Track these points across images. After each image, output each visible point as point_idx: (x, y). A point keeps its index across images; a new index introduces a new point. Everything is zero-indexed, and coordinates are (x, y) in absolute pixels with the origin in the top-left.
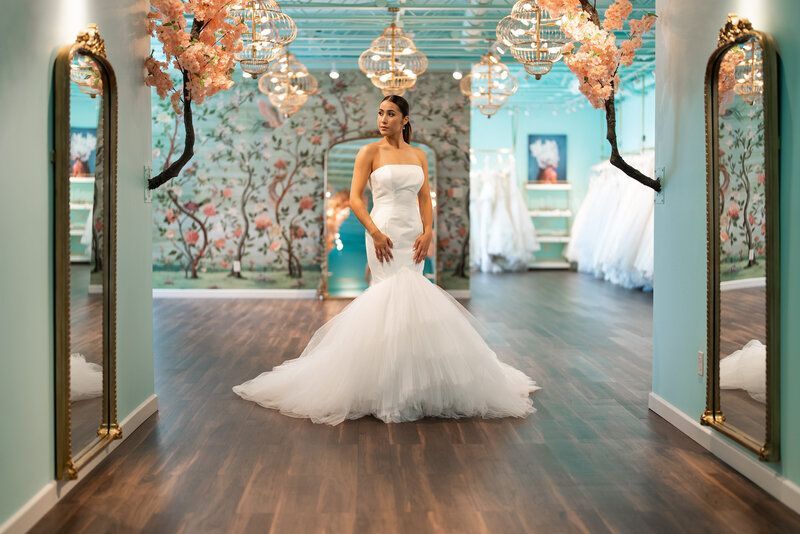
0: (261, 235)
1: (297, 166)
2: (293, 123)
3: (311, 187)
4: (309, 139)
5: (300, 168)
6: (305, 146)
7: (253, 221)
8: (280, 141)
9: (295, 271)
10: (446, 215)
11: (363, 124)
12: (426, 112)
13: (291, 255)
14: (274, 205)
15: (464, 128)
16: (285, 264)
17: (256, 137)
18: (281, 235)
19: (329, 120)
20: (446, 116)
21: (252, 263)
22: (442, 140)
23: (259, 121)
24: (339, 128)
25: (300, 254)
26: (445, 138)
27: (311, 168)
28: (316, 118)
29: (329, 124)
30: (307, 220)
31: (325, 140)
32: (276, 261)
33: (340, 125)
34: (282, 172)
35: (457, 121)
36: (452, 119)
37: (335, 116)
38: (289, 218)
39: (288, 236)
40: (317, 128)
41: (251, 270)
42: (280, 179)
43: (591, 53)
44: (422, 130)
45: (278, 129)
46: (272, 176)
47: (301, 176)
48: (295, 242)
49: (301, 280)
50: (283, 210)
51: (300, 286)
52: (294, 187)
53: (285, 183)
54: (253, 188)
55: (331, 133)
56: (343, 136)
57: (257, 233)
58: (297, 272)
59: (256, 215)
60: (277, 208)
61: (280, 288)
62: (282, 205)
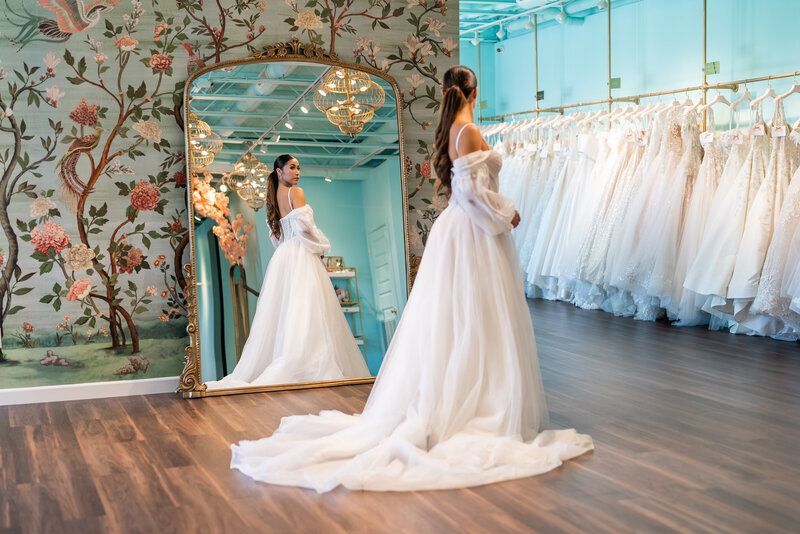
0: (45, 269)
1: (122, 119)
2: (109, 26)
3: (152, 163)
4: (145, 61)
5: (128, 122)
6: (137, 74)
7: (27, 238)
8: (82, 62)
9: (122, 338)
10: (420, 213)
11: (256, 32)
12: (377, 12)
13: (115, 308)
14: (75, 201)
15: (448, 45)
16: (103, 326)
17: (28, 55)
18: (91, 265)
19: (187, 22)
20: (415, 21)
21: (28, 328)
22: (407, 68)
23: (33, 20)
24: (209, 38)
25: (134, 303)
26: (413, 63)
27: (153, 120)
28: (160, 16)
29: (188, 31)
30: (146, 231)
31: (181, 62)
32: (81, 321)
33: (211, 33)
34: (89, 131)
35: (434, 31)
36: (425, 27)
37: (198, 14)
38: (108, 229)
39: (107, 269)
40: (162, 38)
41: (26, 343)
42: (85, 145)
44: (371, 47)
45: (78, 37)
46: (67, 139)
47: (131, 140)
48: (123, 280)
49: (137, 357)
50: (93, 211)
51: (136, 371)
52: (116, 162)
53: (97, 154)
54: (26, 166)
55: (191, 49)
56: (217, 54)
57: (37, 264)
58: (129, 342)
59: (33, 224)
60: (81, 208)
61: (93, 379)
62: (93, 201)
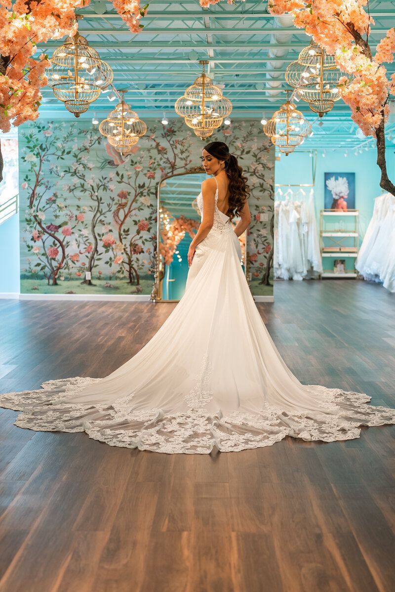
0: (107, 251)
1: (136, 196)
2: (132, 161)
3: (147, 213)
4: (145, 174)
5: (138, 198)
6: (142, 179)
7: (101, 240)
8: (122, 175)
9: (133, 279)
10: (255, 235)
11: (188, 162)
12: (239, 153)
13: (131, 267)
14: (118, 227)
15: (270, 165)
16: (126, 274)
17: (104, 173)
18: (123, 251)
19: (161, 159)
20: (255, 156)
21: (100, 273)
22: (251, 175)
23: (106, 160)
24: (169, 165)
25: (138, 266)
26: (254, 173)
27: (147, 197)
28: (151, 157)
29: (161, 163)
30: (143, 239)
31: (158, 175)
32: (119, 272)
33: (170, 163)
34: (124, 201)
35: (264, 160)
36: (260, 158)
37: (165, 156)
38: (129, 237)
39: (129, 253)
40: (152, 166)
41: (99, 278)
42: (122, 206)
43: (363, 83)
45: (121, 166)
46: (116, 204)
47: (139, 204)
48: (134, 257)
49: (139, 287)
50: (124, 231)
51: (138, 292)
52: (133, 213)
53: (126, 209)
54: (101, 214)
55: (163, 169)
56: (172, 171)
57: (104, 249)
58: (136, 281)
59: (103, 235)
60: (120, 229)
61: (122, 293)
62: (124, 227)
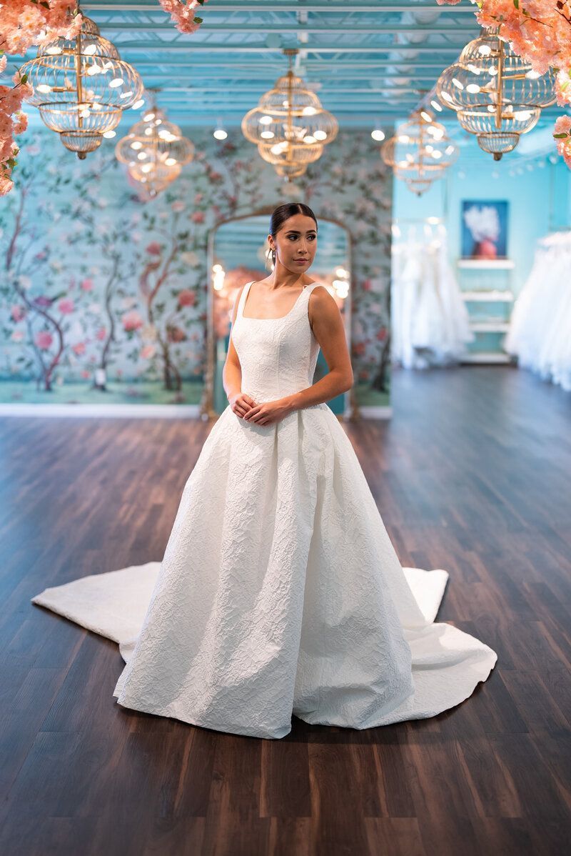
0: (130, 338)
1: (175, 250)
2: (169, 196)
3: (191, 278)
4: (189, 217)
5: (178, 253)
6: (185, 225)
7: (120, 320)
8: (153, 221)
9: (173, 382)
10: (362, 313)
11: (257, 197)
12: (337, 182)
13: (168, 363)
14: (146, 300)
15: (386, 202)
16: (161, 374)
17: (123, 214)
18: (155, 337)
19: (214, 192)
20: (363, 187)
21: (119, 372)
22: (357, 218)
23: (126, 194)
24: (227, 203)
25: (179, 361)
26: (361, 215)
27: (193, 254)
28: (198, 190)
29: (214, 198)
30: (187, 318)
31: (210, 217)
32: (149, 370)
33: (229, 199)
34: (155, 259)
35: (377, 194)
36: (370, 191)
37: (222, 188)
38: (165, 316)
39: (164, 339)
40: (200, 203)
41: (118, 381)
42: (153, 267)
44: (332, 206)
45: (150, 204)
46: (143, 264)
47: (179, 264)
49: (181, 393)
50: (157, 306)
51: (180, 401)
52: (171, 277)
53: (160, 272)
54: (121, 278)
55: (217, 208)
56: (232, 213)
57: (125, 335)
58: (176, 384)
59: (123, 312)
60: (150, 304)
61: (155, 403)
62: (157, 300)
